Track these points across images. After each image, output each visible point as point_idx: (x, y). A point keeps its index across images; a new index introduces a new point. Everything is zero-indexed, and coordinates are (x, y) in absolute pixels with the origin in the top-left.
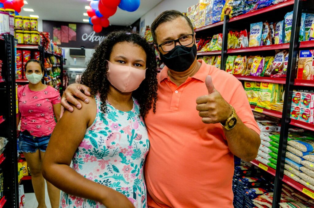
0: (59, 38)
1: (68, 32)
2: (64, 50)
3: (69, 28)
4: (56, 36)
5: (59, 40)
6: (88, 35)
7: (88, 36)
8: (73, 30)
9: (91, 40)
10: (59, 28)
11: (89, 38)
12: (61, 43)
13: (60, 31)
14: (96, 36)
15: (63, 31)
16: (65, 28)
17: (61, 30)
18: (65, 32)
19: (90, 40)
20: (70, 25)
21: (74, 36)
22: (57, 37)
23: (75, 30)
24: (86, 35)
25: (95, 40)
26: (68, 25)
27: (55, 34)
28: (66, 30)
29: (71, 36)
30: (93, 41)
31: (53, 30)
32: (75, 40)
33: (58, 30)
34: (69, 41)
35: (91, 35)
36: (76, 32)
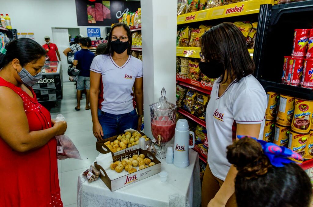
0: (93, 16)
1: (102, 10)
2: (100, 29)
3: (103, 6)
4: (90, 14)
5: (94, 19)
6: (122, 12)
7: (121, 14)
8: (107, 7)
10: (93, 6)
12: (96, 21)
13: (94, 9)
15: (96, 9)
16: (99, 5)
17: (95, 7)
18: (99, 9)
20: (104, 2)
21: (109, 14)
22: (92, 16)
24: (119, 13)
26: (101, 3)
27: (89, 12)
28: (100, 8)
29: (105, 14)
31: (87, 7)
32: (110, 18)
33: (92, 8)
34: (104, 19)
35: (125, 12)
36: (110, 9)
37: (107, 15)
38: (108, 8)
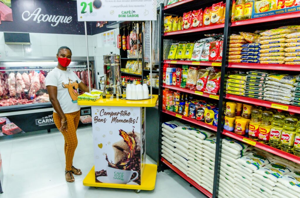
6: (31, 13)
7: (30, 15)
8: (7, 4)
9: (37, 20)
11: (34, 17)
14: (43, 15)
19: (35, 20)
21: (9, 14)
23: (10, 6)
24: (27, 14)
25: (43, 19)
29: (3, 14)
30: (39, 21)
32: (12, 20)
34: (2, 22)
35: (36, 13)
36: (10, 8)
37: (7, 16)
38: (8, 6)
